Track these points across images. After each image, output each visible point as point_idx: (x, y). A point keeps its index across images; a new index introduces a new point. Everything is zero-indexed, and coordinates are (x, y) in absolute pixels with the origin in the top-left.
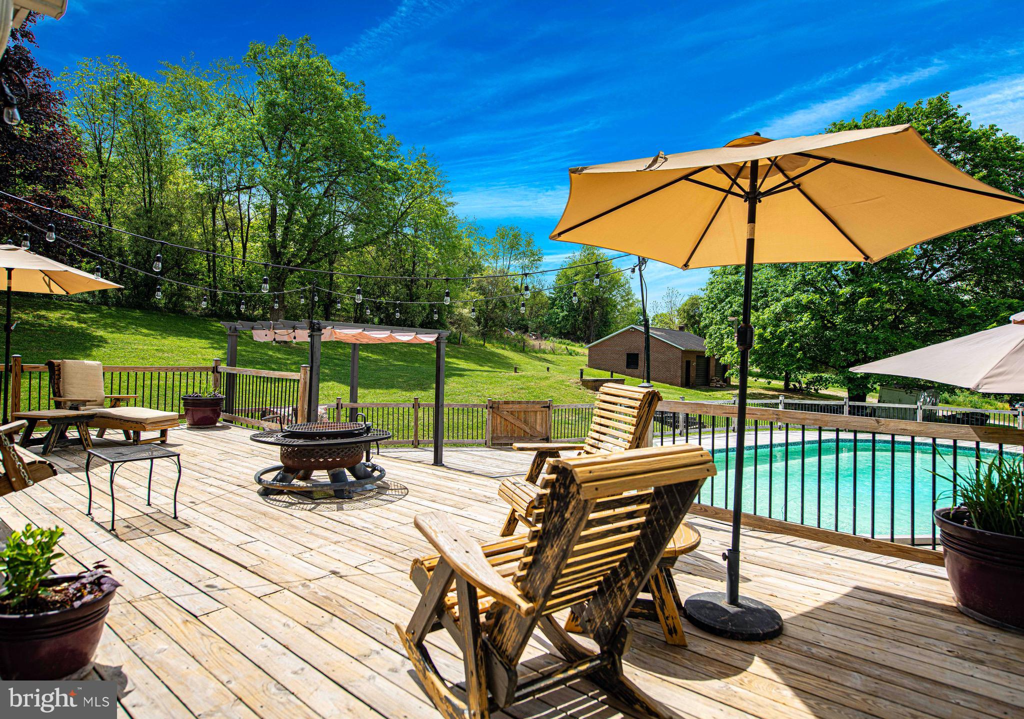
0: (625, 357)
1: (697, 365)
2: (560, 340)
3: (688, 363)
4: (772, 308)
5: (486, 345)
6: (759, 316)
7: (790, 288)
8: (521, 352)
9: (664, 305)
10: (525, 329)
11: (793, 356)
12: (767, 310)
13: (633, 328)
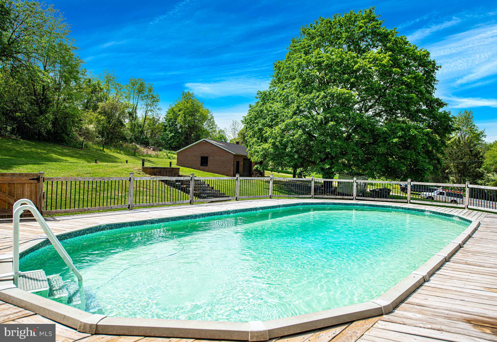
0: (200, 159)
1: (244, 164)
2: (169, 151)
3: (238, 163)
4: (280, 126)
5: (105, 150)
6: (272, 131)
7: (290, 114)
8: (132, 155)
9: (231, 130)
10: (146, 144)
11: (293, 156)
12: (277, 128)
13: (204, 140)
